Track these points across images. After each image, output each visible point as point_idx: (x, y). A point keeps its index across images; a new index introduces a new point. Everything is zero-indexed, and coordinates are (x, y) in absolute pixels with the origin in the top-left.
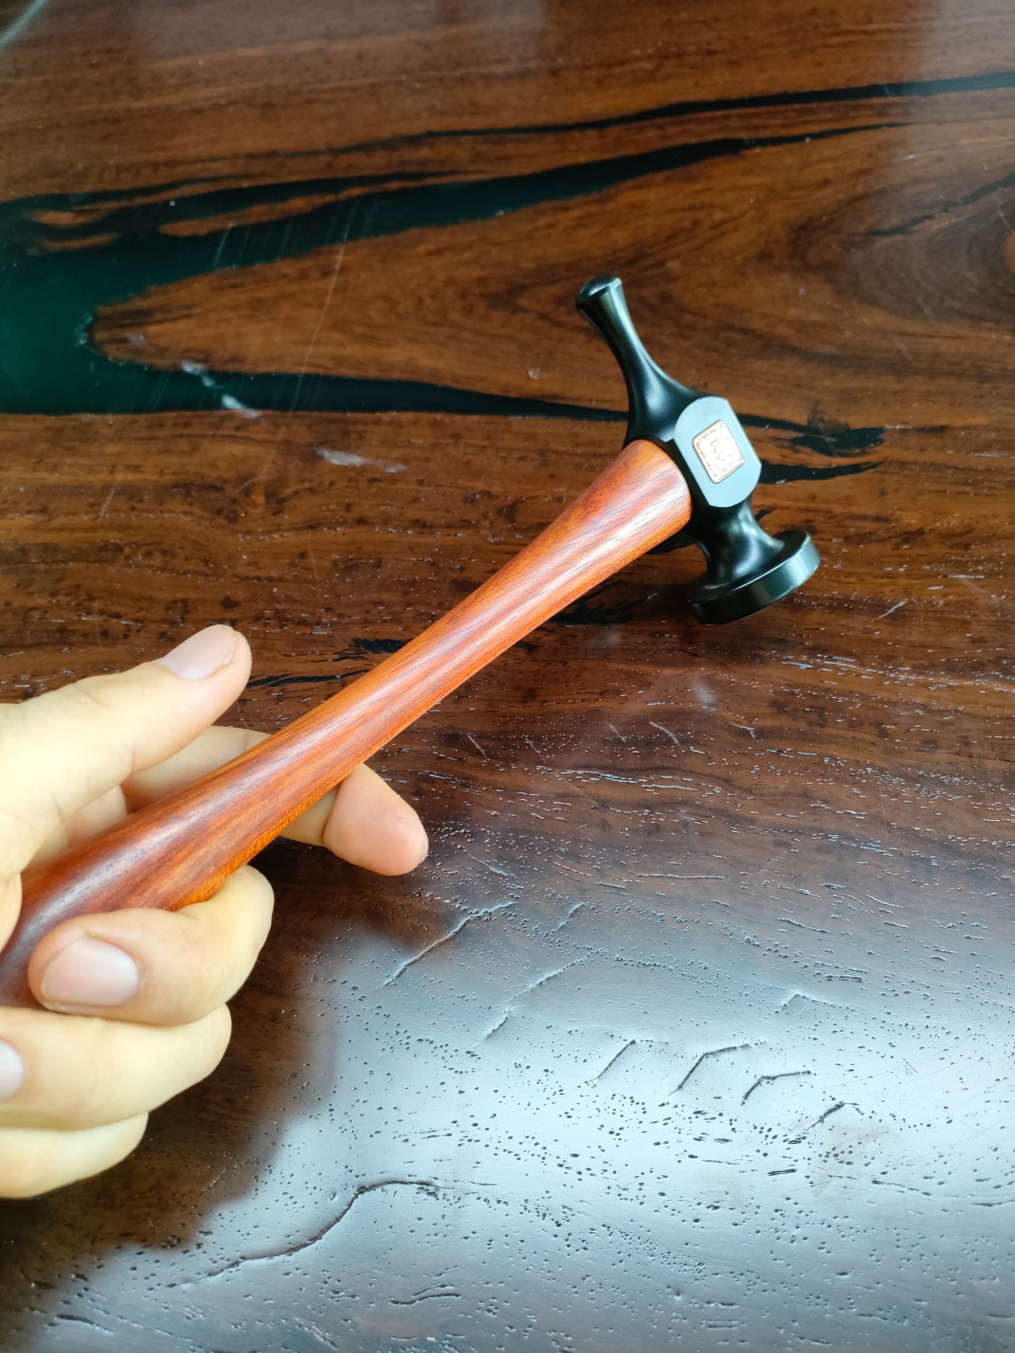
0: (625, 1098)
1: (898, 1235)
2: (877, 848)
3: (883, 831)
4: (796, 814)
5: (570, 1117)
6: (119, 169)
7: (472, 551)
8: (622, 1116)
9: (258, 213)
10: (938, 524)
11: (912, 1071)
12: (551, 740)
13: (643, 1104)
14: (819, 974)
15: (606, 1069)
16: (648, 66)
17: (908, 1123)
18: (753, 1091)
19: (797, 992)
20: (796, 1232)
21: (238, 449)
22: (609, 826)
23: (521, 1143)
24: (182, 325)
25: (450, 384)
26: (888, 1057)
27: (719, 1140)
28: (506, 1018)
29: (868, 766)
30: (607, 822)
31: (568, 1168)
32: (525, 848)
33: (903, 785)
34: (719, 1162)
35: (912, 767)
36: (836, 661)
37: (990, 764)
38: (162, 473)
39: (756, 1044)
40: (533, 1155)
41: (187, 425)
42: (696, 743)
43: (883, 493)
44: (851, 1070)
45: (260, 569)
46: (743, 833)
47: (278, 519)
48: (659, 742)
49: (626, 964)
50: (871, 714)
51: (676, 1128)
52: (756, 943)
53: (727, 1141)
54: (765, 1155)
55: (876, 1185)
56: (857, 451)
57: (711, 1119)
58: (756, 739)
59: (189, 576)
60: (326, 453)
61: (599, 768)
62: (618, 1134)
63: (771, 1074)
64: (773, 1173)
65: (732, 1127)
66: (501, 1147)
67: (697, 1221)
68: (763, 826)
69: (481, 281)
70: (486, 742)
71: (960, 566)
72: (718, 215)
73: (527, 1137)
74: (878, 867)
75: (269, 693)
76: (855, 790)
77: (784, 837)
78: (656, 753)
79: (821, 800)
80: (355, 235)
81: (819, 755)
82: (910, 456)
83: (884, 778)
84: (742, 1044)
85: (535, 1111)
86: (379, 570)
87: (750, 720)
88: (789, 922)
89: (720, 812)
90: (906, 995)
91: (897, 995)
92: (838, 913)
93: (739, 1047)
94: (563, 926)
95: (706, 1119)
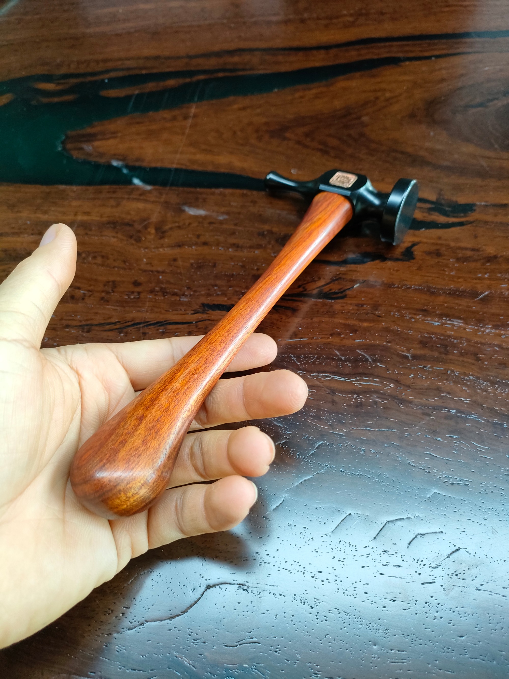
0: (346, 543)
1: (490, 617)
2: (476, 418)
3: (479, 409)
4: (433, 399)
5: (317, 552)
6: (79, 63)
7: (263, 261)
8: (345, 552)
9: (151, 86)
10: (504, 253)
11: (496, 532)
12: (305, 358)
13: (356, 546)
14: (447, 482)
15: (336, 528)
16: (351, 19)
17: (494, 559)
18: (413, 541)
19: (436, 491)
20: (436, 614)
21: (141, 205)
22: (336, 403)
23: (292, 565)
24: (111, 142)
25: (250, 175)
26: (483, 525)
27: (396, 566)
28: (283, 500)
29: (471, 375)
30: (335, 400)
31: (316, 578)
33: (489, 386)
34: (396, 577)
35: (494, 377)
36: (453, 321)
38: (101, 216)
39: (414, 517)
40: (298, 571)
41: (114, 192)
42: (381, 362)
43: (476, 237)
44: (464, 531)
45: (153, 266)
46: (406, 408)
47: (162, 241)
48: (361, 360)
49: (346, 474)
50: (471, 349)
51: (373, 559)
52: (414, 465)
53: (399, 566)
54: (420, 574)
55: (477, 591)
56: (462, 215)
57: (391, 555)
58: (412, 360)
59: (116, 269)
60: (186, 209)
61: (330, 373)
62: (343, 562)
63: (422, 533)
64: (424, 584)
65: (402, 559)
66: (282, 567)
67: (384, 607)
68: (416, 405)
69: (266, 124)
72: (388, 95)
73: (295, 562)
74: (477, 427)
75: (158, 330)
76: (464, 388)
77: (427, 411)
78: (359, 366)
79: (446, 392)
80: (201, 99)
81: (445, 369)
82: (489, 218)
83: (479, 382)
84: (407, 517)
85: (299, 548)
86: (215, 269)
87: (408, 350)
88: (431, 455)
89: (394, 397)
90: (492, 493)
91: (487, 493)
92: (456, 450)
93: (405, 518)
94: (312, 453)
95: (389, 555)
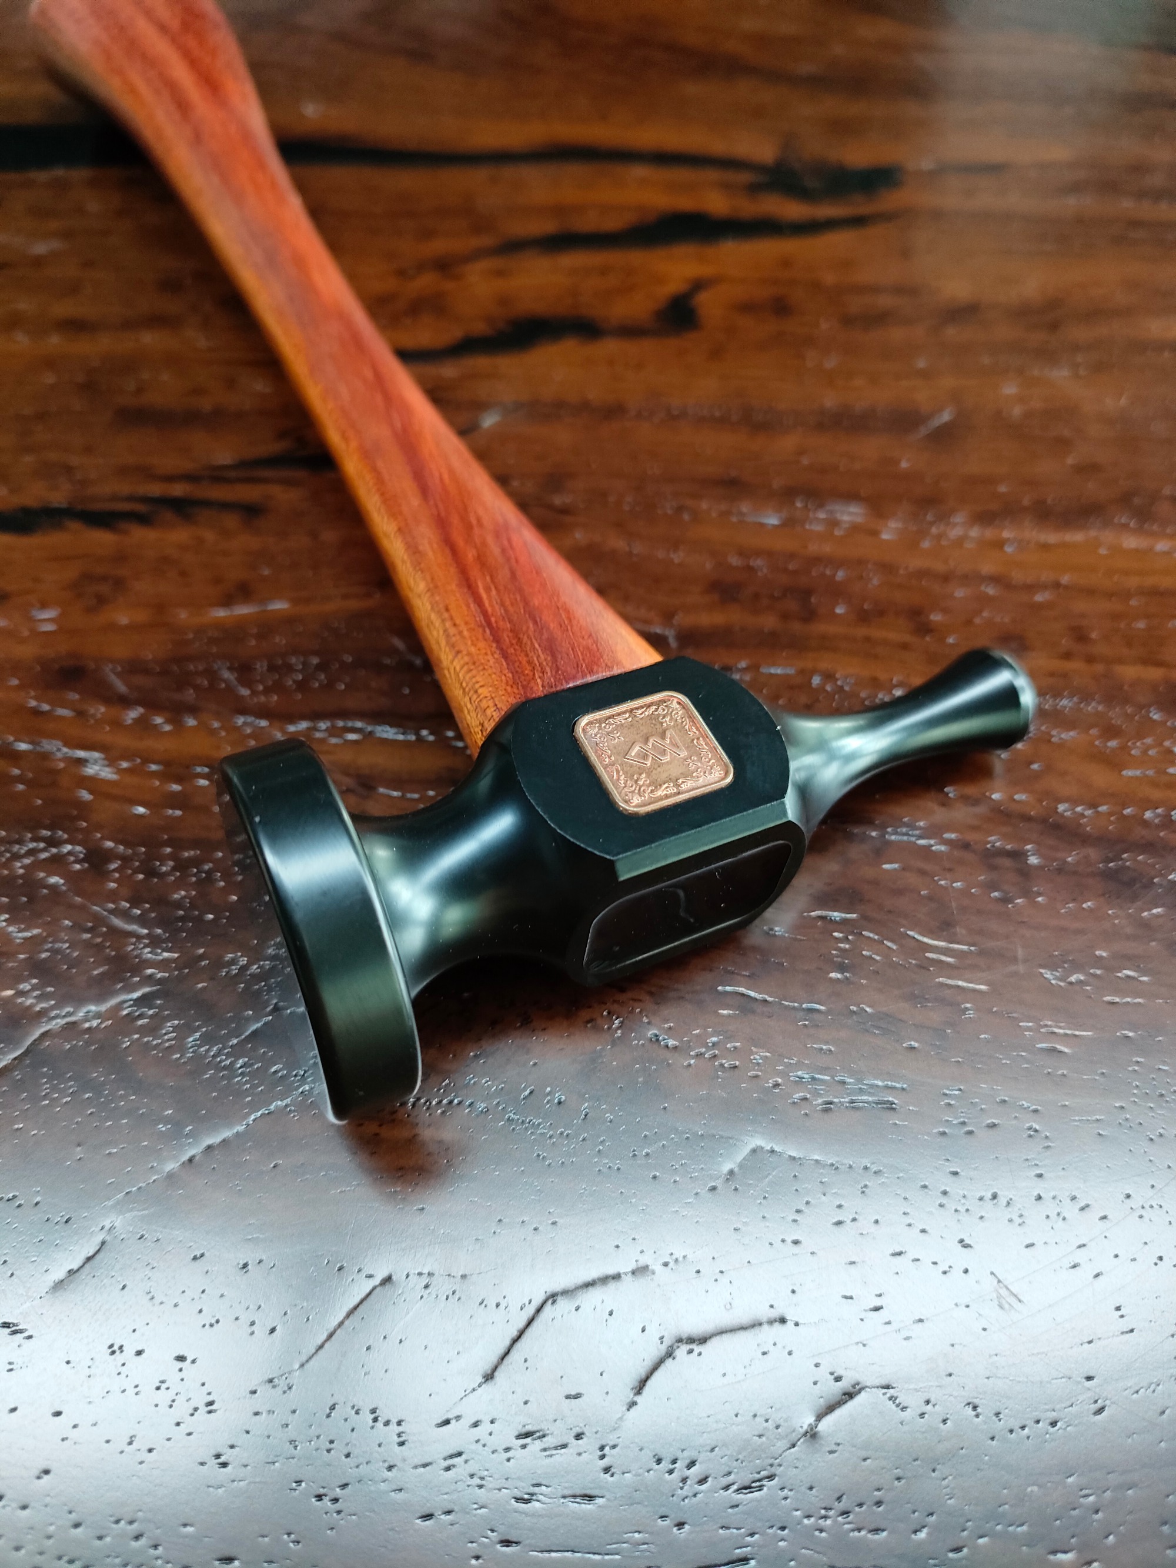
0: (359, 1413)
2: (920, 837)
3: (930, 804)
5: (224, 1465)
8: (348, 1455)
11: (1013, 1301)
12: (273, 669)
13: (400, 1422)
14: (805, 1099)
15: (322, 1347)
17: (1008, 1420)
18: (655, 1375)
19: (758, 1141)
26: (957, 1272)
27: (574, 1496)
28: (103, 1243)
32: (195, 875)
34: (572, 1551)
36: (831, 511)
37: (1129, 672)
39: (666, 1264)
44: (877, 1309)
50: (899, 597)
51: (472, 1476)
52: (671, 1043)
53: (591, 1498)
54: (680, 1525)
57: (556, 1448)
61: (364, 716)
62: (335, 1500)
63: (699, 1331)
65: (605, 1463)
70: (139, 680)
71: (1047, 355)
73: (118, 1521)
74: (922, 873)
81: (802, 672)
84: (633, 1266)
88: (743, 995)
90: (991, 1132)
91: (970, 1133)
92: (841, 968)
93: (626, 1274)
94: (255, 1033)
95: (545, 1450)
